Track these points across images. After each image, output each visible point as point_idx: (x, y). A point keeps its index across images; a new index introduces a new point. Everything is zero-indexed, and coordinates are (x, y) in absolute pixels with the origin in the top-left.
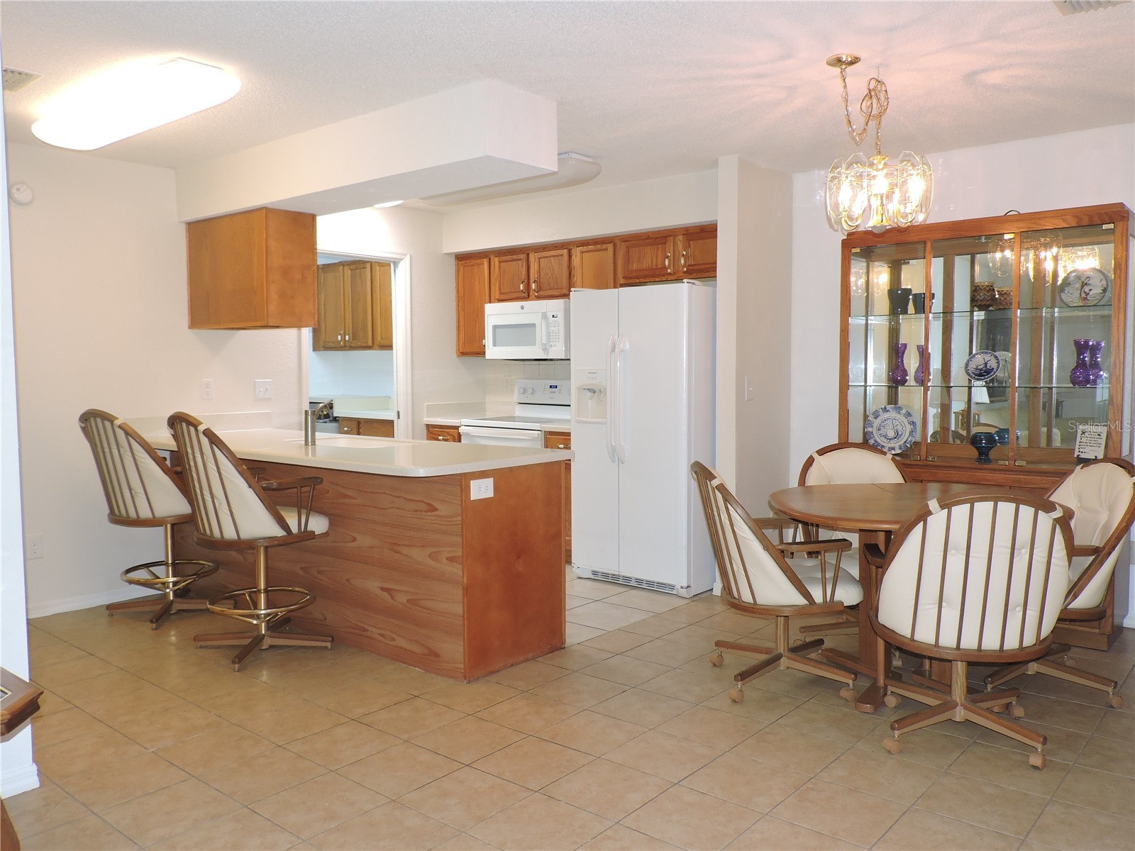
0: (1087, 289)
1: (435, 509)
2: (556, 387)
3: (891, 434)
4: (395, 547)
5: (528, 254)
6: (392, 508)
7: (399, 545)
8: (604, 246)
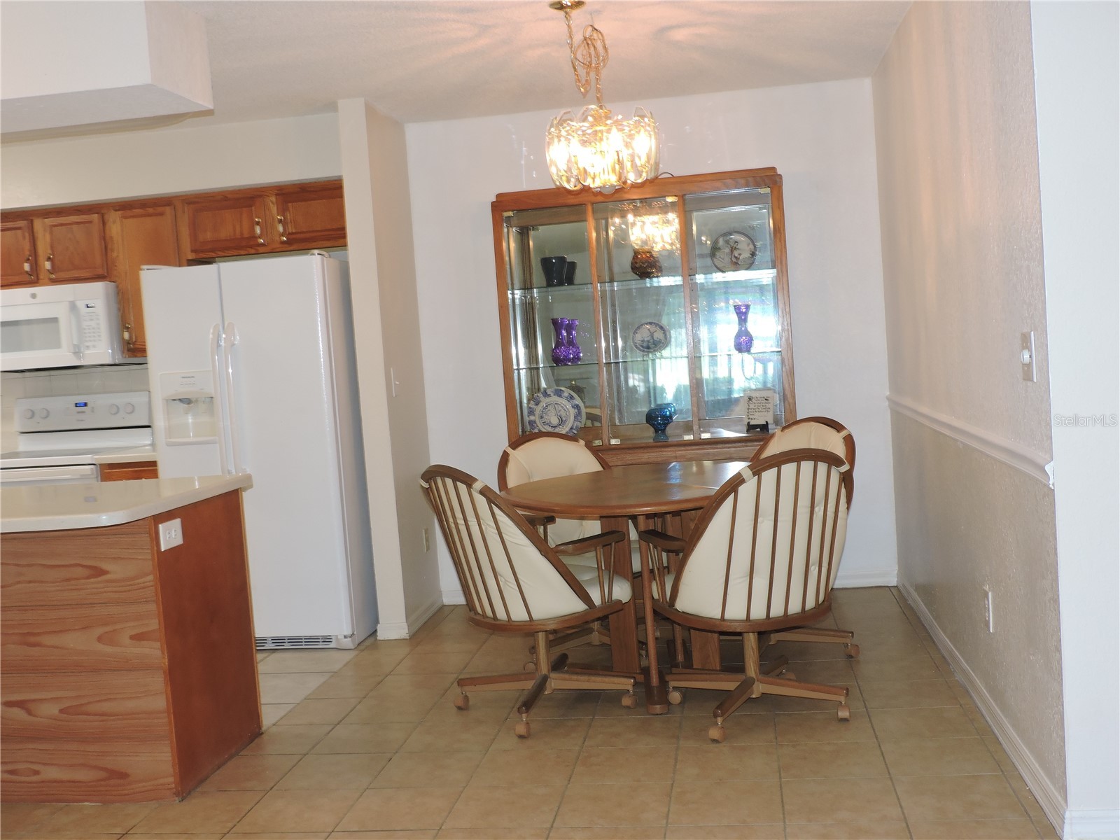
0: (736, 253)
1: (104, 572)
2: (85, 404)
3: (555, 421)
4: (32, 639)
5: (32, 221)
6: (19, 583)
7: (39, 634)
8: (160, 209)
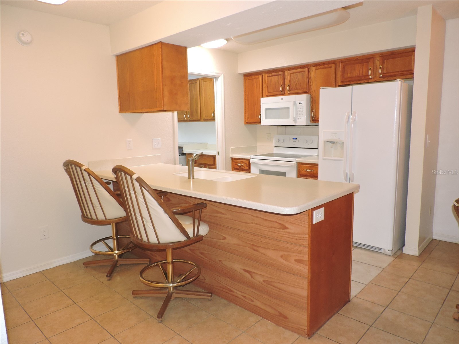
1: (287, 228)
2: (296, 139)
4: (255, 248)
5: (284, 72)
6: (252, 223)
7: (258, 247)
8: (330, 65)
